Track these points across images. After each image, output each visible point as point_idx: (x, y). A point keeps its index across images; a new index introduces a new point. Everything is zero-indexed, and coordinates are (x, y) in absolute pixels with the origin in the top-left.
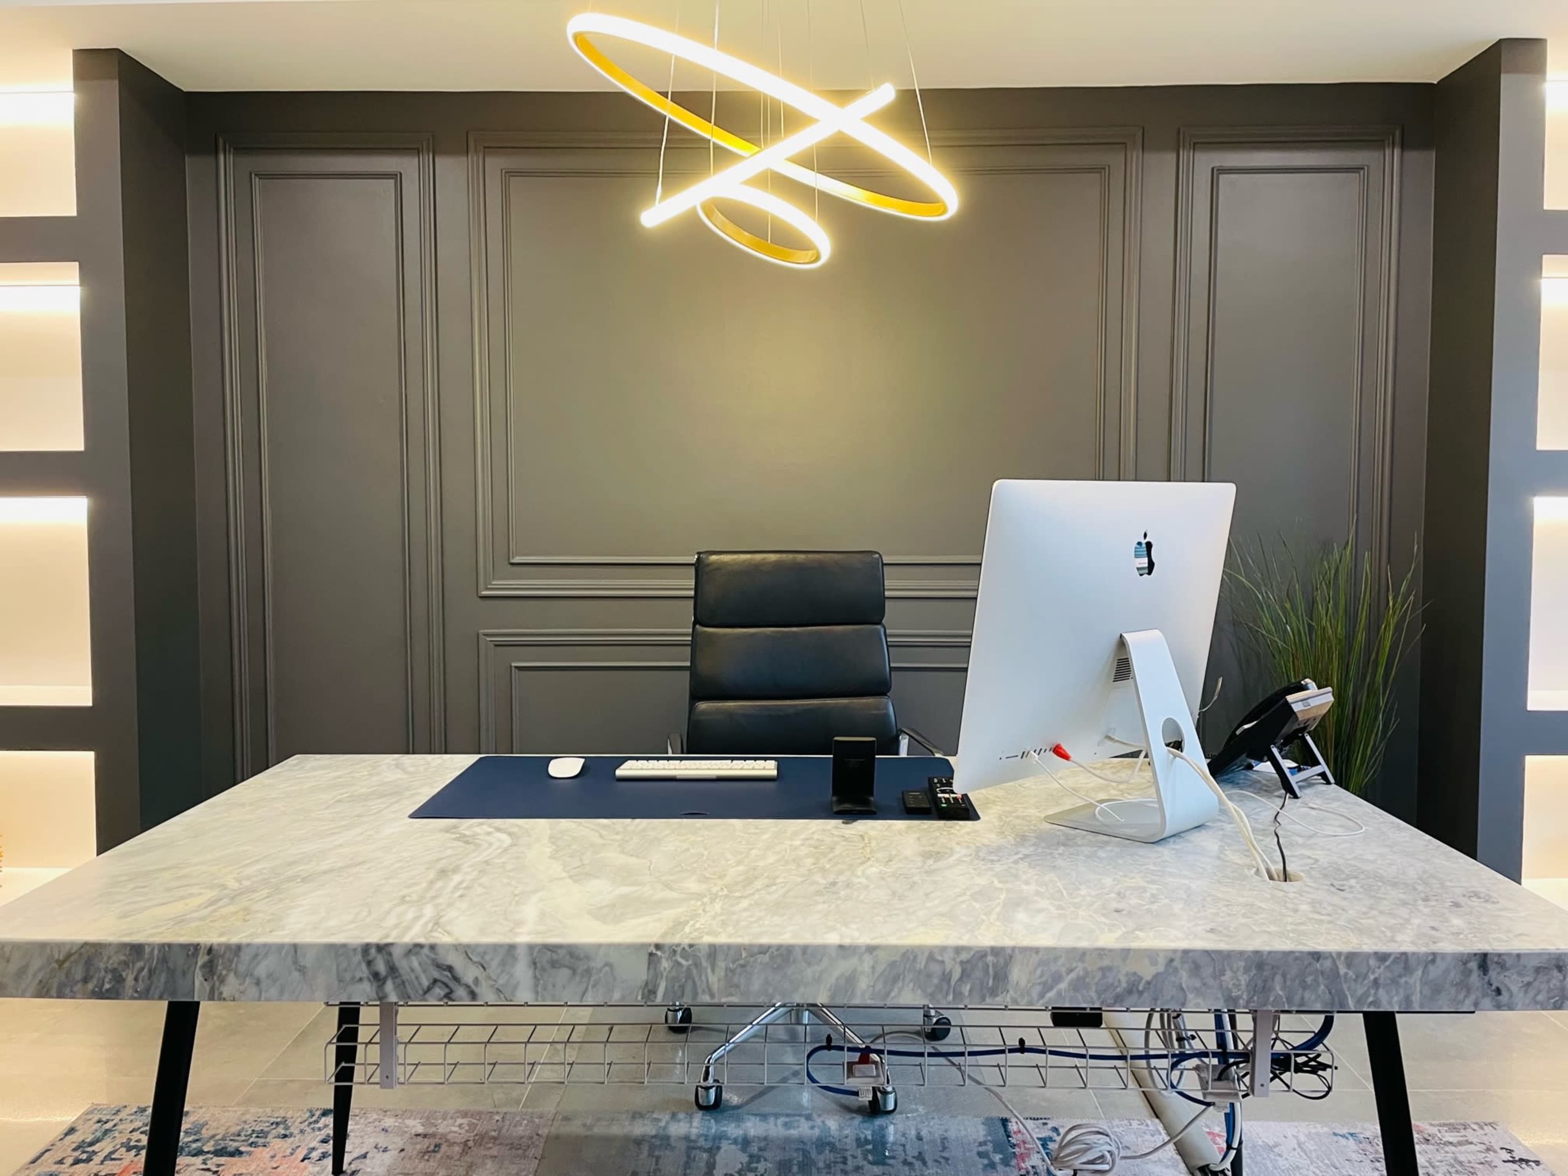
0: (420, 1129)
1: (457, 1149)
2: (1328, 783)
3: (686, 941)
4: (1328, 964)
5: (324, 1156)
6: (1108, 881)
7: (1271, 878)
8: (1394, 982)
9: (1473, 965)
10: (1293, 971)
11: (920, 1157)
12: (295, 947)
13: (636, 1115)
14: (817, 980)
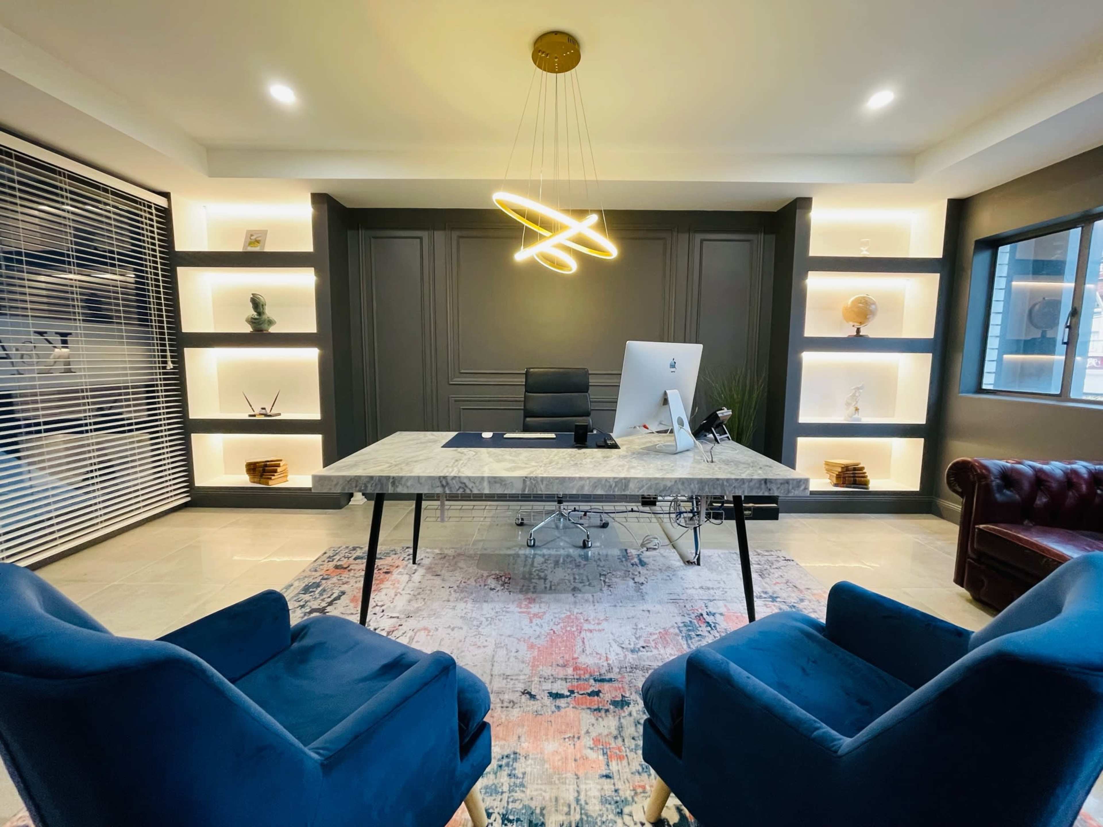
0: (439, 552)
1: (451, 558)
2: (729, 440)
3: (534, 476)
4: (721, 482)
5: (409, 559)
6: (659, 463)
7: (708, 462)
8: (740, 487)
9: (763, 482)
10: (711, 484)
11: (599, 559)
12: (419, 477)
13: (509, 548)
14: (573, 488)
